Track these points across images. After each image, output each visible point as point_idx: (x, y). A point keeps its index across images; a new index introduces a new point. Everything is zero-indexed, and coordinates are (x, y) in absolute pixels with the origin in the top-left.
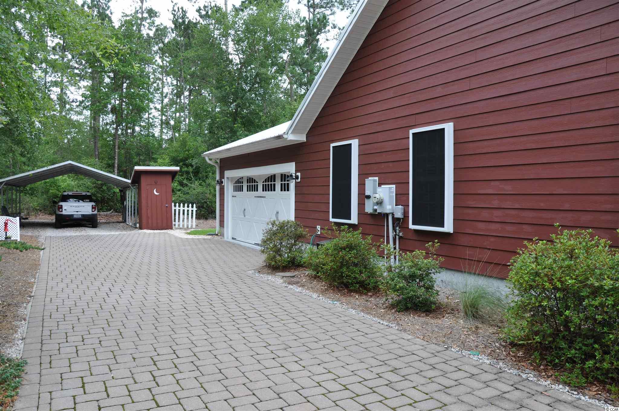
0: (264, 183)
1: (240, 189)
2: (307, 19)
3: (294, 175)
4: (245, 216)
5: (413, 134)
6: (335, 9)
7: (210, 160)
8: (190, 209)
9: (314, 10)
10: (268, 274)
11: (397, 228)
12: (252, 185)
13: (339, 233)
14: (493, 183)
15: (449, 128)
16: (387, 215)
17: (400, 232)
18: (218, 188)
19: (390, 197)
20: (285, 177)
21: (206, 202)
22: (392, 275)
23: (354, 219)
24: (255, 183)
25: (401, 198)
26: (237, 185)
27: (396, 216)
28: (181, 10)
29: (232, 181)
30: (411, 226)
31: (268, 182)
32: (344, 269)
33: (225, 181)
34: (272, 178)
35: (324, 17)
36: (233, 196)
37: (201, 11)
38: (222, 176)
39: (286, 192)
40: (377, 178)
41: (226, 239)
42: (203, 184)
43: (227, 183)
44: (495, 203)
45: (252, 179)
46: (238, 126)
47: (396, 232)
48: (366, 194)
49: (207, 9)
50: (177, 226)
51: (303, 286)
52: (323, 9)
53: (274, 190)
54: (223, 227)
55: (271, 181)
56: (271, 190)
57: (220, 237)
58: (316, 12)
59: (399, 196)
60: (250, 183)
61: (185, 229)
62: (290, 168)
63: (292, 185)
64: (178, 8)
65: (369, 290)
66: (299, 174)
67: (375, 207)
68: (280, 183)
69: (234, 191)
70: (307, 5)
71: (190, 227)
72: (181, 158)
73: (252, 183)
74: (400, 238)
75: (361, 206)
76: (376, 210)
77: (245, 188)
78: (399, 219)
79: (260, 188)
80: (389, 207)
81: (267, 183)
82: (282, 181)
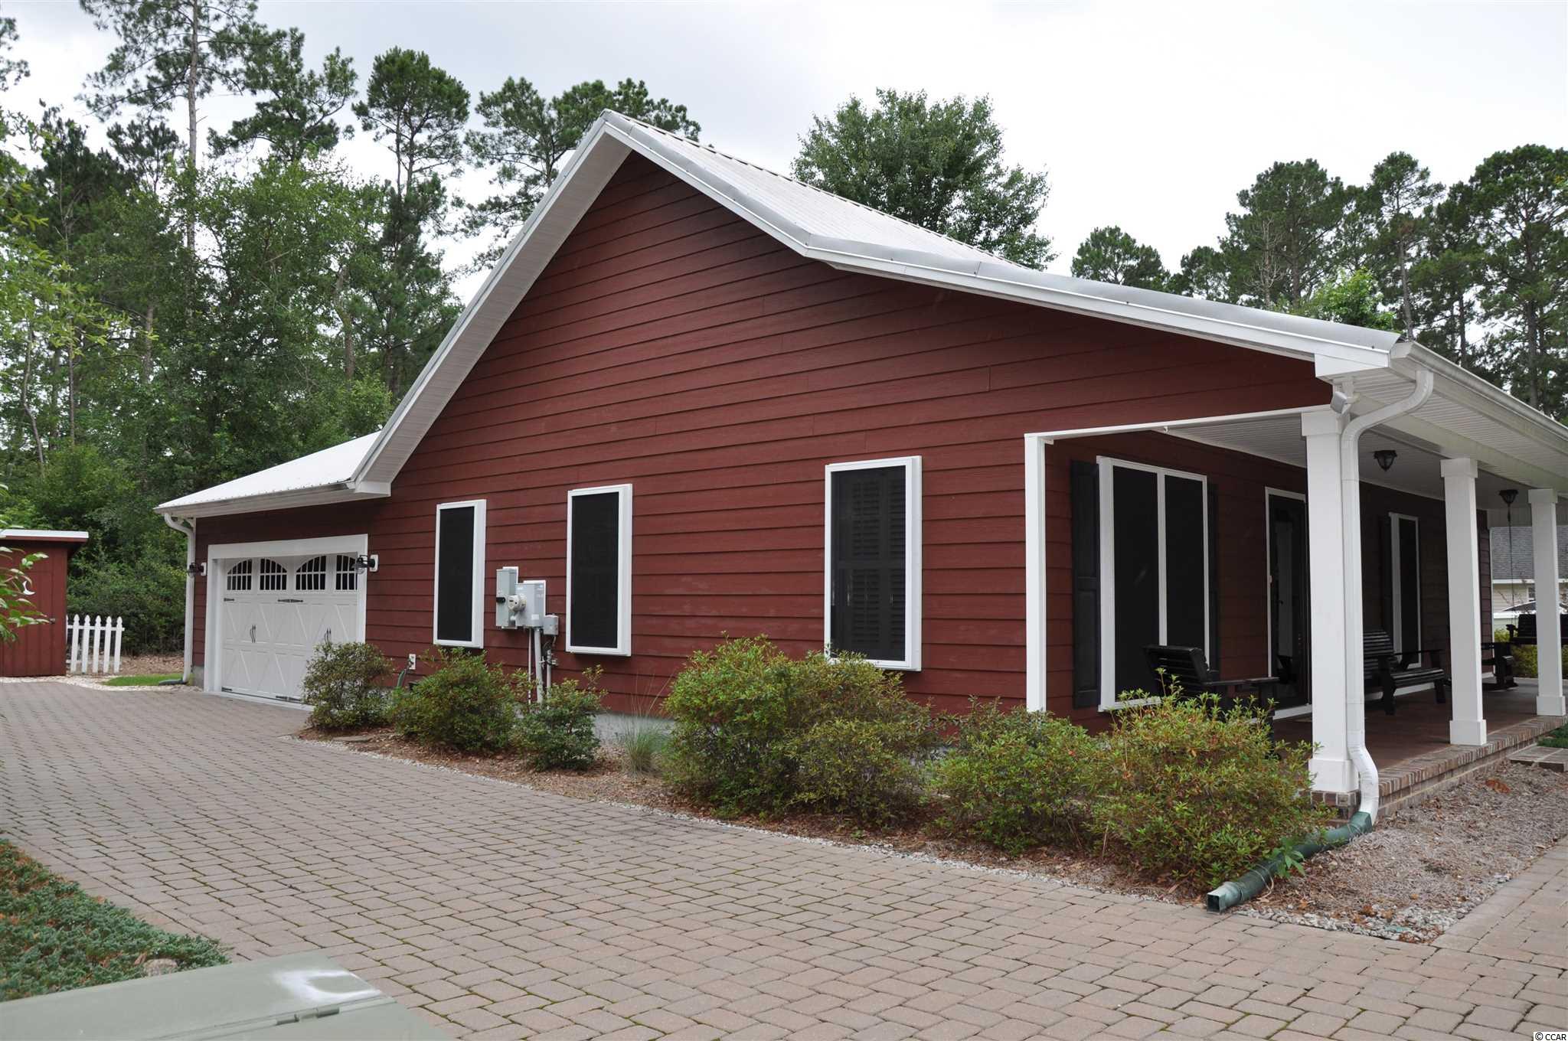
0: (301, 573)
1: (246, 584)
2: (394, 185)
3: (365, 559)
4: (254, 640)
5: (574, 498)
6: (462, 164)
7: (174, 519)
8: (108, 628)
9: (412, 163)
10: (319, 739)
11: (549, 652)
12: (273, 577)
13: (449, 660)
14: (684, 579)
15: (625, 492)
16: (533, 630)
17: (553, 658)
18: (190, 581)
19: (537, 601)
20: (345, 562)
21: (136, 615)
22: (528, 718)
23: (477, 640)
24: (279, 571)
25: (553, 603)
26: (237, 575)
27: (546, 632)
28: (66, 130)
29: (224, 567)
30: (570, 648)
31: (310, 570)
32: (458, 718)
33: (209, 568)
34: (320, 563)
35: (435, 183)
36: (225, 600)
37: (122, 137)
38: (201, 555)
39: (348, 592)
40: (516, 568)
41: (207, 689)
42: (129, 569)
43: (214, 571)
44: (687, 609)
45: (274, 563)
46: (222, 438)
47: (546, 658)
48: (498, 596)
49: (137, 133)
50: (73, 668)
51: (386, 753)
52: (433, 161)
53: (323, 587)
54: (202, 665)
55: (316, 570)
56: (316, 588)
57: (193, 688)
58: (415, 167)
59: (550, 599)
60: (268, 571)
61: (94, 676)
62: (358, 545)
63: (362, 578)
64: (59, 124)
65: (498, 751)
66: (375, 557)
67: (513, 618)
68: (335, 573)
69: (229, 588)
70: (395, 148)
71: (106, 670)
72: (67, 505)
73: (273, 571)
74: (554, 668)
75: (490, 614)
76: (513, 623)
77: (256, 582)
78: (550, 637)
79: (291, 582)
80: (537, 617)
81: (307, 573)
82: (339, 569)
